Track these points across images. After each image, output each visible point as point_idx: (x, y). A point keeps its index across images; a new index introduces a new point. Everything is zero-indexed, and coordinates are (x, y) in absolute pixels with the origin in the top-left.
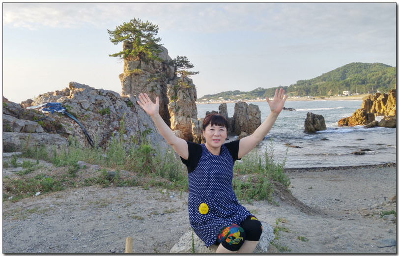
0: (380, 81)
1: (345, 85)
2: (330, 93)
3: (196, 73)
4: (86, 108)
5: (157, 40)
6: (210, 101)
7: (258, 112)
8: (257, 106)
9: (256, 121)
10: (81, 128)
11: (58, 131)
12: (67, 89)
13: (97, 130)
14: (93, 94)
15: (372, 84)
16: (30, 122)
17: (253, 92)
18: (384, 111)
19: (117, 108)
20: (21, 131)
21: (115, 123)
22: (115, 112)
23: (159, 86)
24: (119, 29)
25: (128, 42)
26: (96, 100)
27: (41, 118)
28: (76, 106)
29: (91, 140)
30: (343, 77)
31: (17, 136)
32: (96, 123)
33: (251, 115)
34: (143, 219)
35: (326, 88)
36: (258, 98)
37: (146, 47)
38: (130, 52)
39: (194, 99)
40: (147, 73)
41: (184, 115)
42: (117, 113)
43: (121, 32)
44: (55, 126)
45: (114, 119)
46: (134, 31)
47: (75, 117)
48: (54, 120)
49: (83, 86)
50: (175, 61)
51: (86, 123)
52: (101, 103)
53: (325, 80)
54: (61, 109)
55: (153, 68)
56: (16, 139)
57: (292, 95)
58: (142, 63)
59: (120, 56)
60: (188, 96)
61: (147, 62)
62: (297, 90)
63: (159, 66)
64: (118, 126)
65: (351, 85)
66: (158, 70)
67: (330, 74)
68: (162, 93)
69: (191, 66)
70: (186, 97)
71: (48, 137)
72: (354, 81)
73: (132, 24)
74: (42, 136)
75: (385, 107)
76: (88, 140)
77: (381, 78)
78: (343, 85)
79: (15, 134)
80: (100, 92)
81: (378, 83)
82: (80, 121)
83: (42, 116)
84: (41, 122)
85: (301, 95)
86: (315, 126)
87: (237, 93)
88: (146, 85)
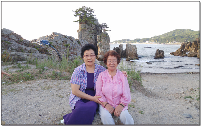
0: (189, 37)
1: (174, 38)
2: (167, 41)
3: (110, 31)
4: (59, 43)
5: (94, 16)
6: (117, 43)
7: (136, 48)
8: (136, 46)
9: (135, 52)
10: (56, 52)
11: (46, 53)
12: (52, 35)
13: (64, 53)
14: (63, 37)
15: (185, 38)
16: (33, 48)
17: (135, 40)
18: (190, 50)
19: (73, 44)
20: (28, 52)
21: (72, 50)
22: (72, 46)
23: (94, 36)
24: (77, 10)
25: (81, 16)
26: (64, 40)
27: (38, 47)
28: (55, 42)
29: (61, 58)
30: (173, 35)
31: (26, 54)
32: (63, 50)
33: (133, 49)
34: (63, 97)
35: (166, 39)
36: (137, 43)
37: (89, 19)
38: (82, 20)
39: (108, 42)
40: (89, 30)
41: (104, 48)
42: (73, 46)
43: (78, 12)
44: (45, 51)
45: (72, 49)
46: (84, 11)
47: (54, 47)
48: (44, 48)
49: (59, 34)
50: (101, 25)
51: (59, 50)
52: (66, 41)
53: (166, 36)
54: (48, 43)
55: (91, 28)
56: (26, 55)
57: (151, 42)
58: (87, 25)
59: (78, 22)
60: (106, 40)
61: (89, 25)
62: (153, 40)
63: (94, 27)
64: (73, 52)
65: (177, 38)
66: (94, 29)
67: (168, 33)
68: (95, 38)
69: (108, 28)
70: (105, 40)
71: (40, 55)
72: (178, 37)
73: (83, 8)
74: (38, 55)
75: (190, 48)
76: (60, 57)
77: (189, 36)
78: (173, 38)
79: (25, 53)
80: (66, 37)
81: (188, 38)
82: (56, 49)
83: (38, 46)
84: (39, 49)
85: (155, 42)
86: (160, 55)
87: (128, 40)
88: (88, 35)
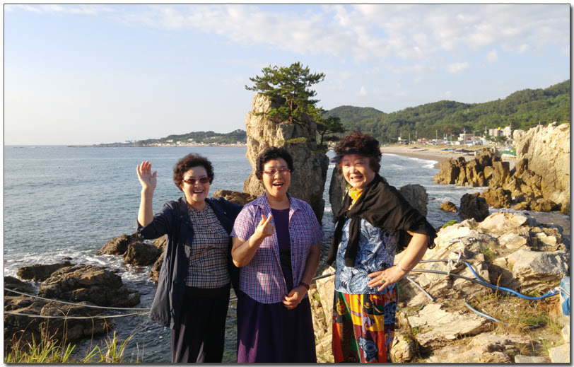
6: (178, 143)
17: (231, 135)
36: (238, 143)
87: (211, 134)
88: (306, 159)
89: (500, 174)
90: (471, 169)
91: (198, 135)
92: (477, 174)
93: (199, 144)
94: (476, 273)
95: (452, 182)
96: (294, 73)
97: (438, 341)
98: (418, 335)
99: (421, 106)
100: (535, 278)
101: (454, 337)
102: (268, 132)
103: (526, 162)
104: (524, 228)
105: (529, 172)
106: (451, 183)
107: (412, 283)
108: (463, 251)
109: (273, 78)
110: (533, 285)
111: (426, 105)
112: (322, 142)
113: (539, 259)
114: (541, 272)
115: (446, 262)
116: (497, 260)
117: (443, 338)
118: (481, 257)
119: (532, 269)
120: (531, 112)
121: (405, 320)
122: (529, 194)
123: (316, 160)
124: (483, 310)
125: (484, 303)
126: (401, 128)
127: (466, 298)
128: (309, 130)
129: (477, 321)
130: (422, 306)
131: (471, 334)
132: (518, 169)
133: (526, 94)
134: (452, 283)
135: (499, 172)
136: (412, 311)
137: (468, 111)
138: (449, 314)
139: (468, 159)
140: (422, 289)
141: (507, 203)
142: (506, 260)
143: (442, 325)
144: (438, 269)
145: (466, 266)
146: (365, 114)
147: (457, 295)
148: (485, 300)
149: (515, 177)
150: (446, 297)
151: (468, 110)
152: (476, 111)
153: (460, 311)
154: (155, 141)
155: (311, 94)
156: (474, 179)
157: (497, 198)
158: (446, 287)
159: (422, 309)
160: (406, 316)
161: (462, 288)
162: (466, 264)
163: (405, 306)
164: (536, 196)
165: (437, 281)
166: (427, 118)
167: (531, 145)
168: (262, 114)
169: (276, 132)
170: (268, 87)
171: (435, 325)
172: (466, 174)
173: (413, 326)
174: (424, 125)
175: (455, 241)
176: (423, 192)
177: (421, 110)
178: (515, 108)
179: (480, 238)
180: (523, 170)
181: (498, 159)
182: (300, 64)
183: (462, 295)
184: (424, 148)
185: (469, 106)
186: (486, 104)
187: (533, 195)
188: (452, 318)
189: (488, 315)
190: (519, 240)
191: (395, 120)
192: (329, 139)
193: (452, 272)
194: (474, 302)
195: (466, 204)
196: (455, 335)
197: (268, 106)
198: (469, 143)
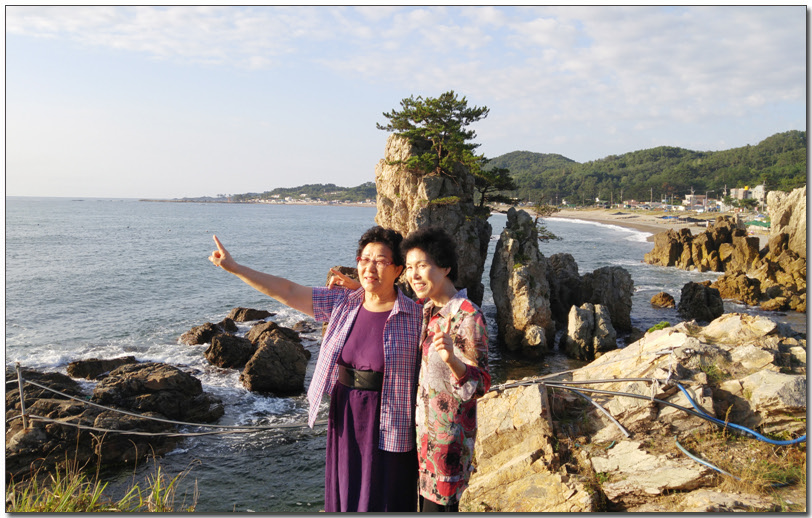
17: (358, 189)
36: (368, 200)
41: (542, 295)
75: (709, 257)
87: (331, 188)
88: (458, 227)
89: (744, 255)
90: (699, 247)
91: (314, 189)
92: (709, 254)
93: (315, 202)
94: (694, 401)
95: (671, 263)
96: (445, 107)
97: (635, 495)
98: (605, 484)
99: (630, 154)
100: (786, 413)
101: (658, 492)
102: (406, 189)
103: (785, 239)
104: (770, 339)
105: (790, 253)
106: (669, 265)
107: (600, 410)
108: (675, 367)
109: (415, 113)
110: (782, 422)
111: (637, 152)
112: (482, 204)
113: (792, 386)
114: (794, 404)
115: (650, 383)
116: (726, 383)
117: (641, 491)
118: (701, 378)
119: (780, 400)
120: (797, 164)
121: (587, 462)
122: (789, 285)
123: (472, 229)
124: (703, 455)
125: (705, 444)
126: (600, 185)
127: (678, 436)
128: (464, 186)
129: (693, 470)
130: (613, 443)
131: (684, 489)
132: (772, 249)
133: (791, 137)
134: (658, 413)
135: (742, 251)
136: (597, 450)
137: (699, 162)
138: (652, 458)
139: (695, 231)
140: (612, 419)
141: (753, 298)
142: (741, 383)
143: (640, 472)
144: (636, 392)
145: (678, 390)
146: (549, 164)
147: (664, 430)
148: (707, 440)
149: (767, 260)
150: (648, 433)
151: (700, 160)
152: (711, 161)
153: (669, 454)
154: (256, 196)
155: (469, 136)
156: (704, 262)
157: (737, 290)
158: (647, 418)
159: (612, 447)
160: (588, 457)
161: (673, 420)
162: (679, 386)
163: (588, 441)
164: (799, 288)
165: (635, 409)
166: (638, 171)
167: (794, 214)
168: (399, 163)
169: (417, 189)
170: (408, 126)
171: (630, 471)
172: (691, 254)
173: (598, 471)
174: (634, 181)
175: (664, 352)
176: (626, 278)
177: (629, 159)
178: (772, 159)
179: (702, 350)
180: (781, 250)
181: (742, 233)
182: (455, 95)
183: (672, 430)
184: (633, 214)
185: (700, 155)
186: (727, 153)
187: (794, 288)
188: (656, 462)
189: (711, 463)
190: (762, 356)
191: (591, 172)
192: (492, 199)
193: (657, 397)
194: (690, 442)
195: (688, 296)
196: (659, 488)
197: (407, 151)
198: (699, 208)
